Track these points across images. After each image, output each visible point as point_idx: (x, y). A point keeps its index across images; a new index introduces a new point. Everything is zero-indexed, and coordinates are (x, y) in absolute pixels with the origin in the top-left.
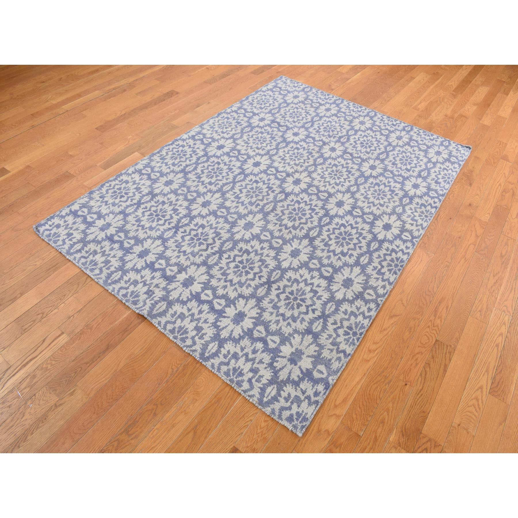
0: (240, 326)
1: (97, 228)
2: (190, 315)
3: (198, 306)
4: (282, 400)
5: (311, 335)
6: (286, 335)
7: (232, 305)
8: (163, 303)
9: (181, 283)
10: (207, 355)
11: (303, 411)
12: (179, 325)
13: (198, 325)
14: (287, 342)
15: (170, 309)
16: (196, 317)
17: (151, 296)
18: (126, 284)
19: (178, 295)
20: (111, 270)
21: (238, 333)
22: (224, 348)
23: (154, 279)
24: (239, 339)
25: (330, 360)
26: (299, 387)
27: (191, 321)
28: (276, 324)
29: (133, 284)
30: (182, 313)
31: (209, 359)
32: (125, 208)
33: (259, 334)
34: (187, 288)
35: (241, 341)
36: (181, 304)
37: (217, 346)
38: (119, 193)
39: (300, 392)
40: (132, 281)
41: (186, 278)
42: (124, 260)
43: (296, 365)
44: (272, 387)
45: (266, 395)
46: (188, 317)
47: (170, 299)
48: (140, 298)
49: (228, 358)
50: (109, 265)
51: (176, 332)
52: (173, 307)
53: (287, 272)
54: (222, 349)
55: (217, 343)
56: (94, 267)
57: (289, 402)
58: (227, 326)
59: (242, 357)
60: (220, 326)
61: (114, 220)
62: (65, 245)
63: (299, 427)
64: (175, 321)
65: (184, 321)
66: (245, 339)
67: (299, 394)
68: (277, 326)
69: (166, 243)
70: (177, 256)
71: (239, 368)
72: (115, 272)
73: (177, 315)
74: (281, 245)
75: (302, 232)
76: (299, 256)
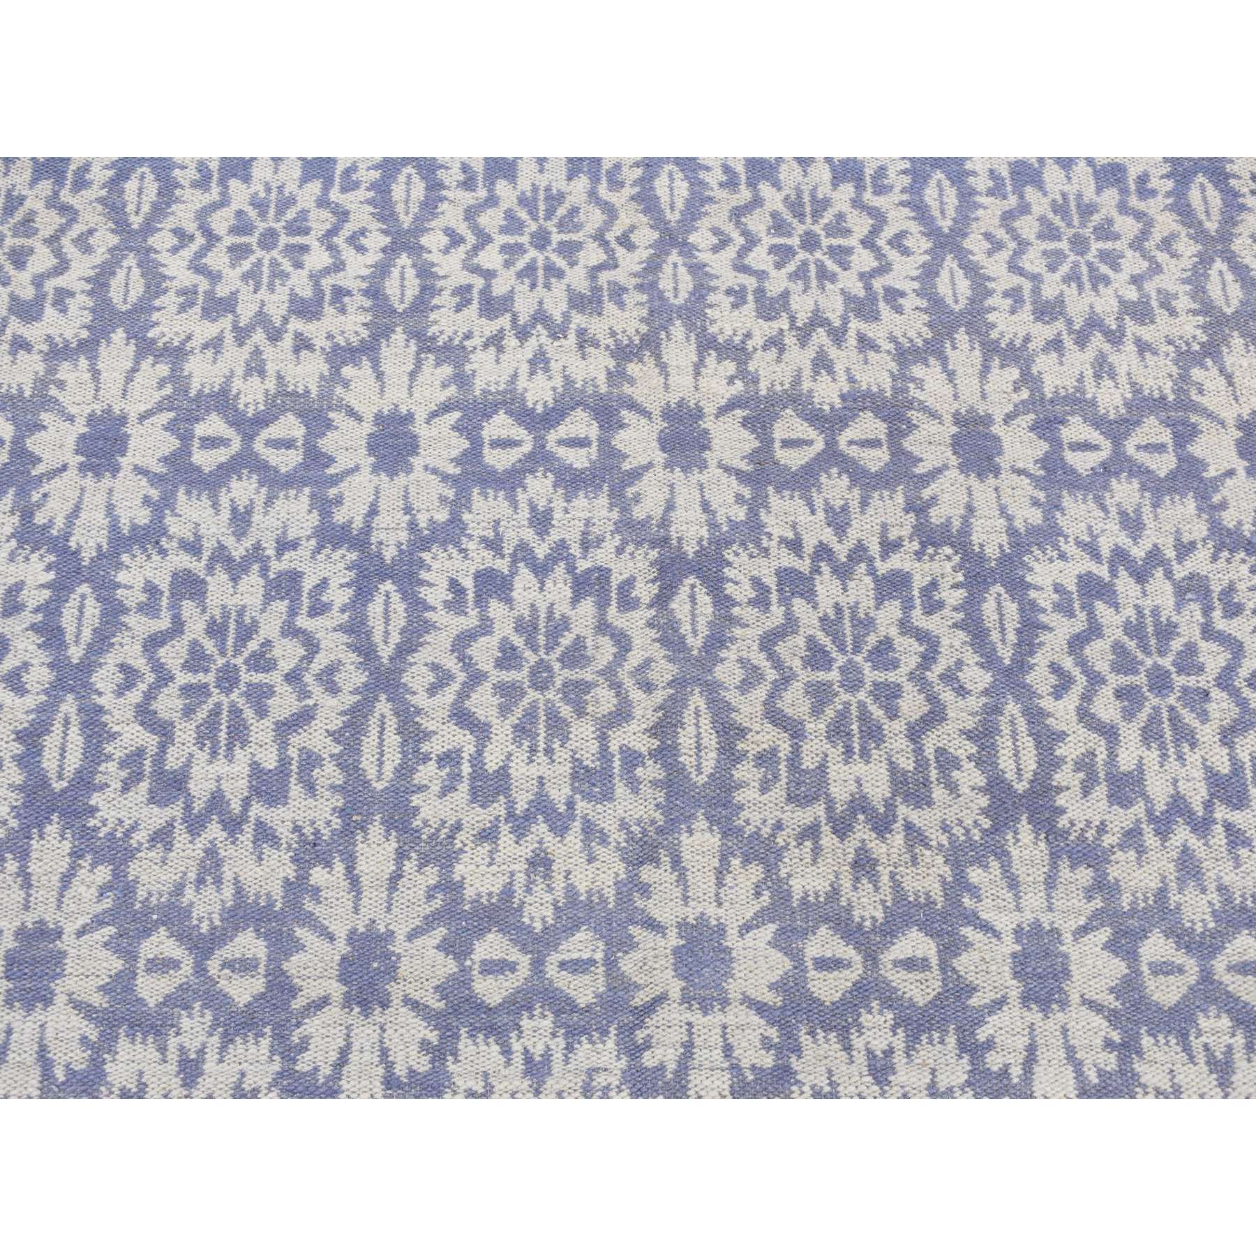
74: (944, 966)
75: (964, 790)
76: (1067, 973)
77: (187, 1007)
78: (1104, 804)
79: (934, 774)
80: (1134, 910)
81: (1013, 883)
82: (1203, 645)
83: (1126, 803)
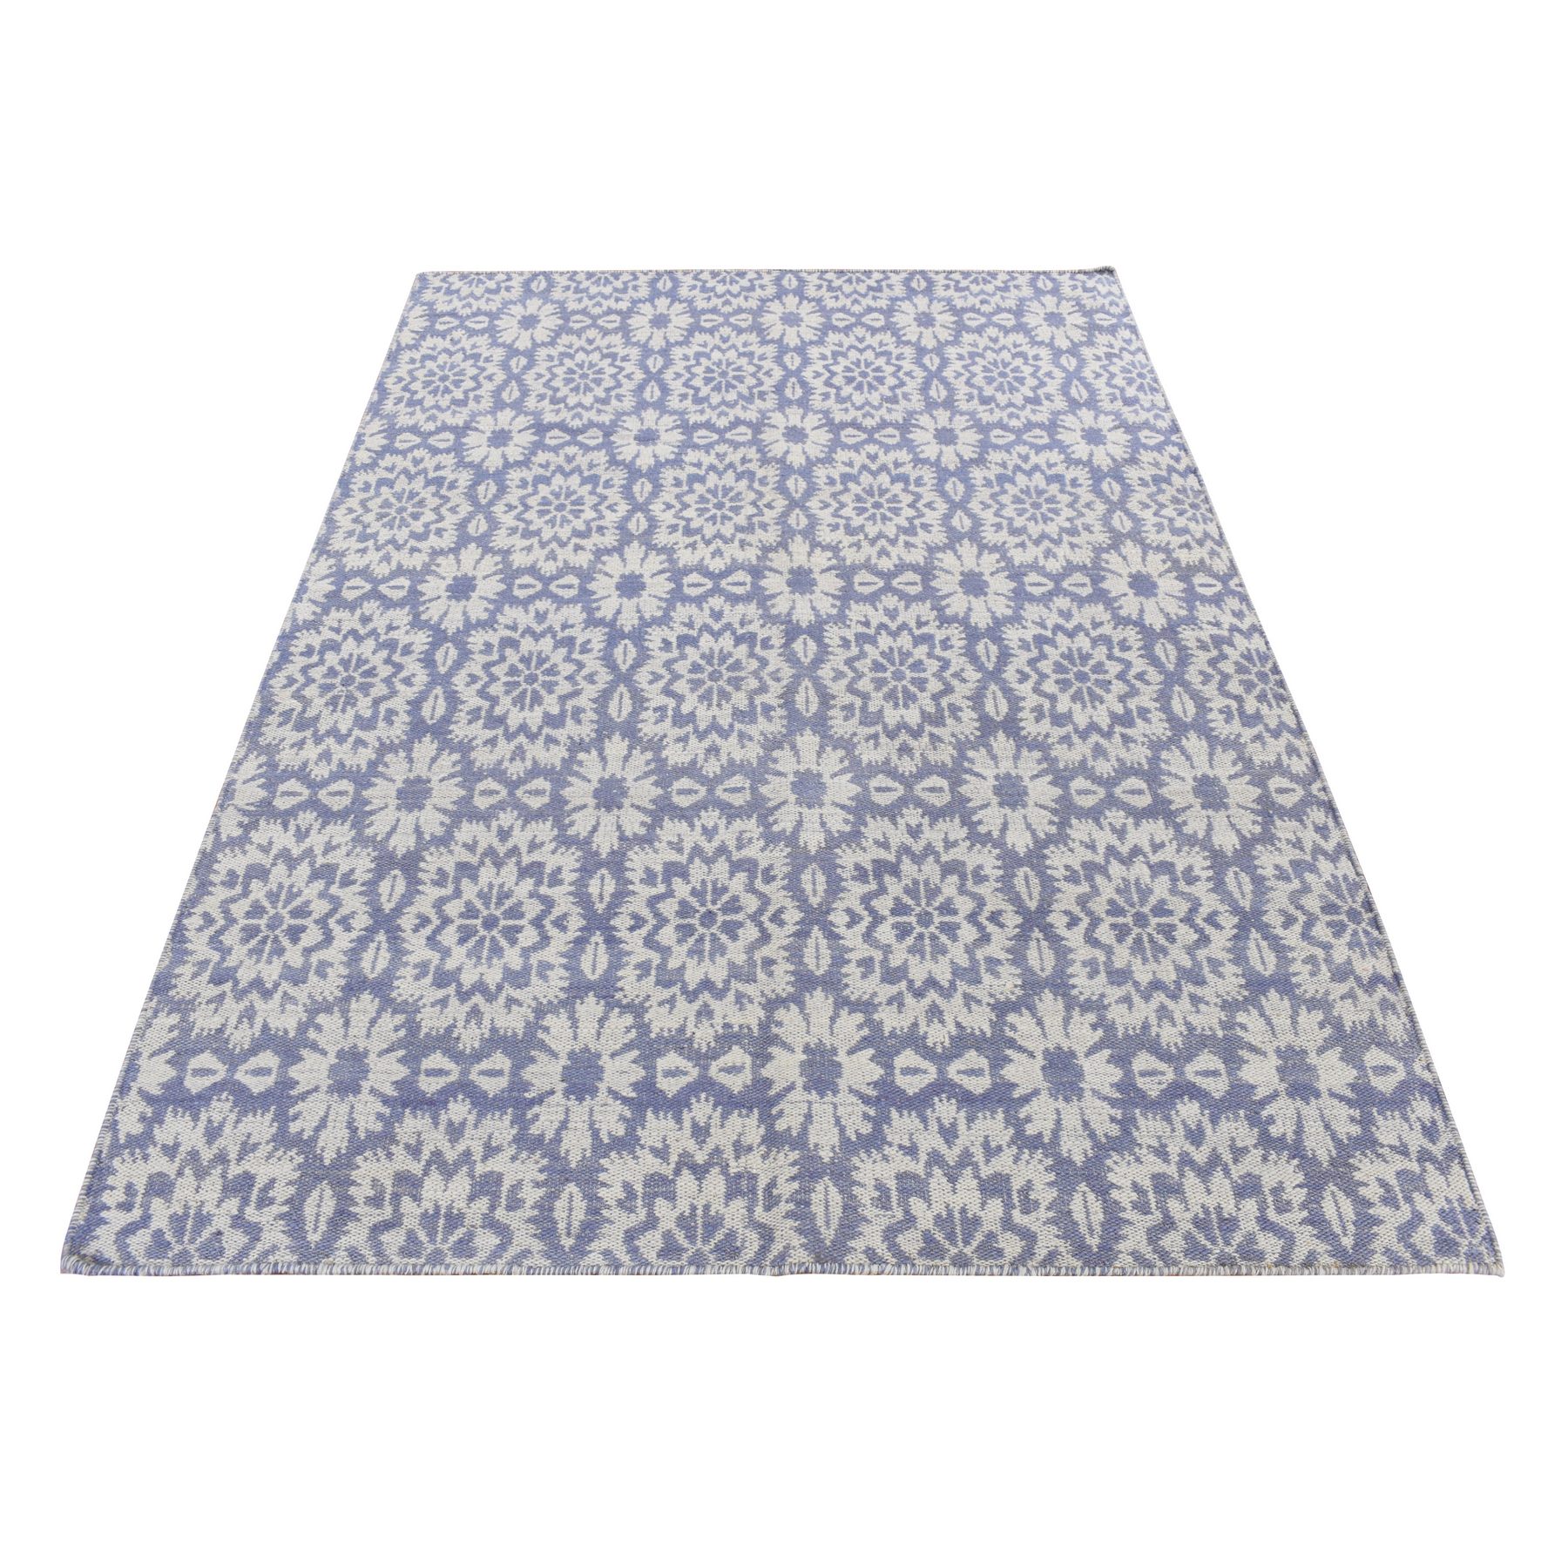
0: (1088, 1094)
1: (321, 1096)
2: (928, 1164)
3: (924, 1120)
4: (1380, 1211)
5: (1272, 990)
6: (1220, 1034)
7: (1009, 1052)
8: (820, 1187)
9: (806, 1088)
10: (1094, 1242)
11: (1448, 1201)
12: (930, 1215)
13: (983, 1175)
14: (1240, 1052)
15: (856, 1190)
16: (951, 1156)
17: (753, 1191)
18: (631, 1210)
19: (836, 1130)
20: (529, 1203)
21: (1107, 1118)
22: (1119, 1188)
23: (708, 1134)
24: (1126, 1132)
25: (1372, 1023)
26: (1382, 1146)
27: (953, 1179)
28: (1166, 1023)
29: (656, 1195)
30: (900, 1177)
31: (1111, 1249)
32: (348, 964)
33: (1156, 1079)
34: (835, 1092)
35: (1136, 1134)
36: (868, 1152)
37: (1091, 1197)
38: (271, 927)
39: (1397, 1157)
40: (639, 1188)
41: (802, 1064)
42: (540, 1139)
43: (1318, 1095)
44: (1327, 1194)
45: (1338, 1230)
46: (929, 1175)
47: (826, 1160)
48: (728, 1223)
49: (1153, 1205)
50: (505, 1188)
51: (947, 1245)
52: (855, 1175)
53: (1045, 857)
54: (1115, 1194)
55: (1083, 1187)
56: (460, 1233)
57: (1402, 1202)
58: (1058, 1122)
59: (1182, 1175)
60: (1040, 1135)
61: (352, 1031)
62: (265, 1235)
63: (1482, 1249)
64: (907, 1212)
65: (934, 1195)
66: (1141, 1121)
67: (1400, 1163)
68: (1174, 1025)
69: (618, 995)
70: (699, 1014)
71: (1206, 1211)
72: (553, 1196)
73: (894, 1194)
74: (952, 791)
75: (965, 719)
76: (1026, 794)
77: (504, 809)
78: (1049, 725)
79: (947, 713)
80: (1066, 768)
81: (994, 757)
82: (1107, 662)
83: (1061, 725)
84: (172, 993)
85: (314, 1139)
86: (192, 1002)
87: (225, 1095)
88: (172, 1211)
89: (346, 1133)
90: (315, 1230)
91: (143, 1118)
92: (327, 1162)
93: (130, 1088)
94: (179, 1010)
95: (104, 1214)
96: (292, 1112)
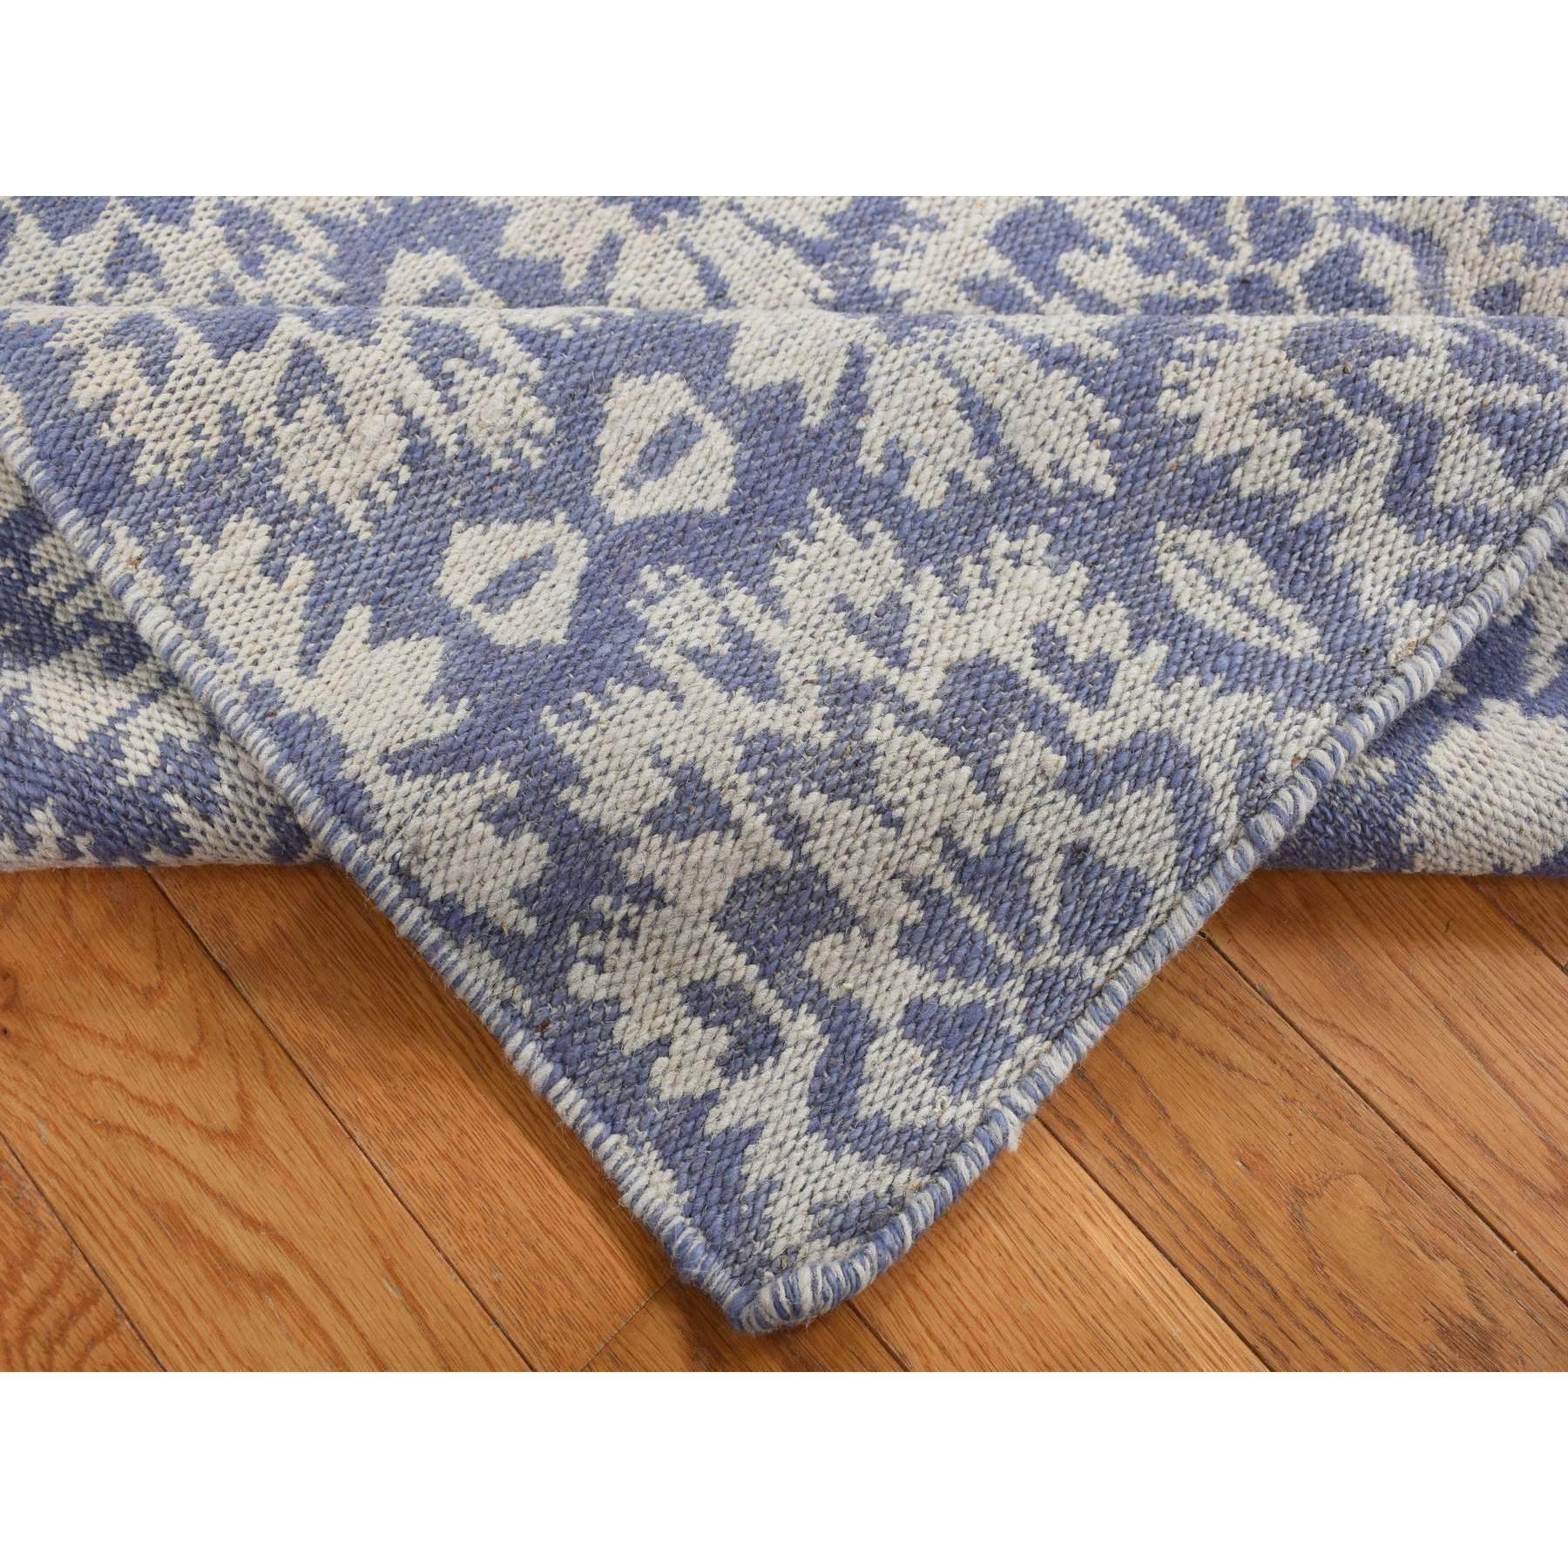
62: (1193, 739)
84: (145, 470)
85: (1009, 468)
86: (234, 449)
87: (651, 579)
88: (889, 934)
89: (1060, 383)
90: (1286, 633)
91: (505, 818)
92: (1106, 485)
93: (357, 787)
94: (234, 506)
95: (717, 1122)
96: (870, 462)
